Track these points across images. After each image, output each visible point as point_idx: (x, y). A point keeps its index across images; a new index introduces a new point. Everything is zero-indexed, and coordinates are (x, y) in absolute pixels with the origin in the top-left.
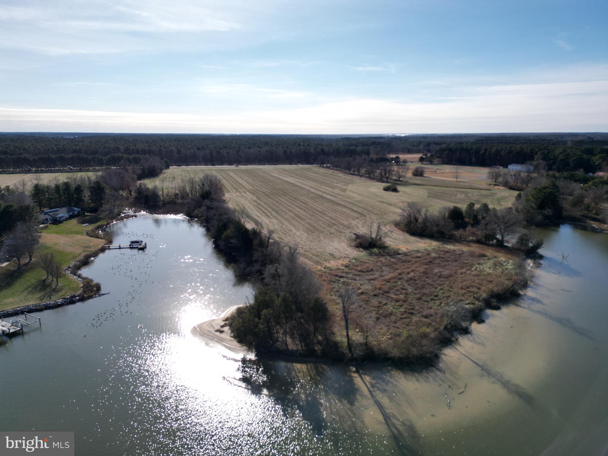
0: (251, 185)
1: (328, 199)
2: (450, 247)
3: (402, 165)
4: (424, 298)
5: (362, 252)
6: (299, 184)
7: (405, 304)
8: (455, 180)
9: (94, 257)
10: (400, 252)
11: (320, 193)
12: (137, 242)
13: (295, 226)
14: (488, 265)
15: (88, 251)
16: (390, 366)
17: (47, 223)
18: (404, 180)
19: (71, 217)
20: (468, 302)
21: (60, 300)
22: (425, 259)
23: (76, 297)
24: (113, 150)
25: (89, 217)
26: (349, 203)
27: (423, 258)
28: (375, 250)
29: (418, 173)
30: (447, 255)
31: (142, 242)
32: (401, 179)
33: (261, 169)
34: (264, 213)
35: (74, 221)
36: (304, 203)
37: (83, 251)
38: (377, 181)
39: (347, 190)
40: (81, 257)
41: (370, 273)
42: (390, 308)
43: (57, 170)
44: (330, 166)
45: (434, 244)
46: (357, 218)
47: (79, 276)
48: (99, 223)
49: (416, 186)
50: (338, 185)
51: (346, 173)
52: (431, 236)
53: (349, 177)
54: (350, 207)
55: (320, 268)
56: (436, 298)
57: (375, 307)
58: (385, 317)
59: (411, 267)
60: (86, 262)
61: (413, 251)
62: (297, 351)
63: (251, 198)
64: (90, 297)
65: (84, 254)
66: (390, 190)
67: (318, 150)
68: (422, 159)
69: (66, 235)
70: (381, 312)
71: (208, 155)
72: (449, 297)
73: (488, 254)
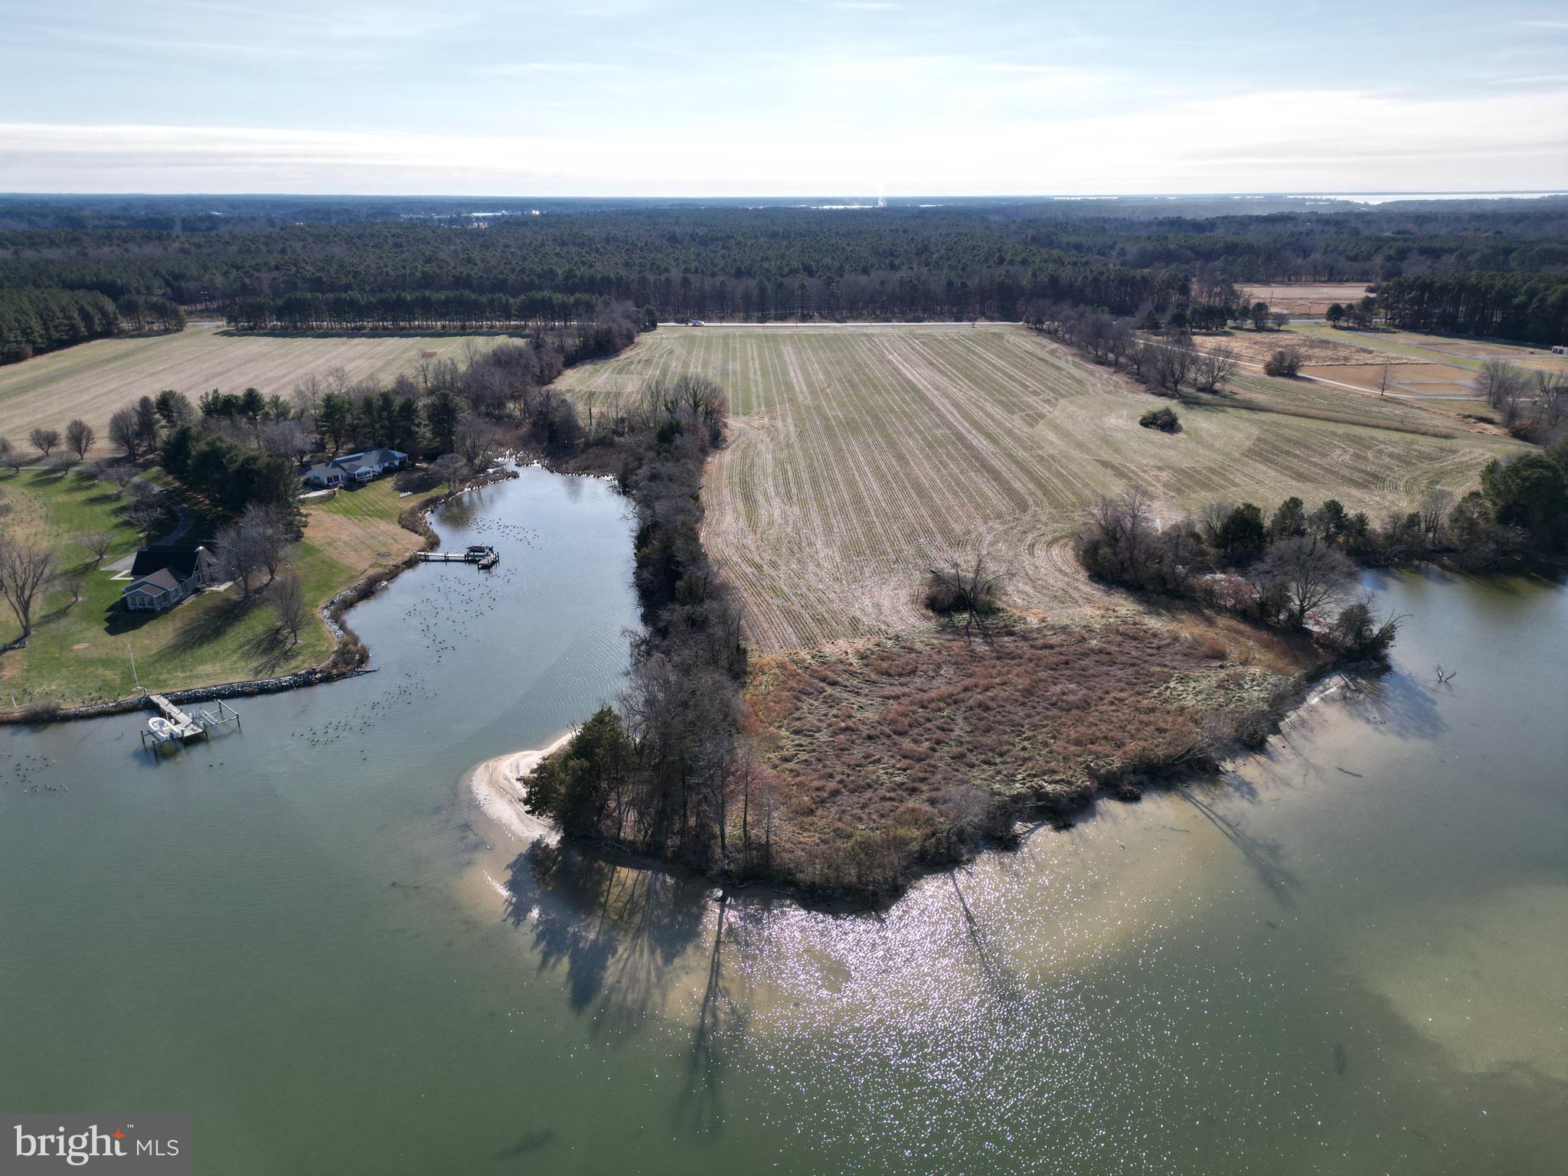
0: (813, 392)
2: (1154, 623)
3: (1270, 331)
6: (932, 394)
7: (917, 766)
8: (1376, 392)
9: (387, 580)
15: (381, 566)
17: (335, 486)
18: (1228, 388)
19: (387, 472)
25: (421, 474)
27: (1057, 649)
29: (1286, 367)
31: (491, 549)
32: (1218, 386)
33: (869, 337)
34: (787, 484)
35: (389, 483)
37: (371, 566)
38: (1147, 390)
39: (1042, 416)
40: (361, 581)
41: (902, 680)
42: (878, 772)
43: (415, 328)
44: (1056, 331)
45: (1125, 607)
46: (999, 516)
47: (342, 627)
48: (435, 492)
49: (1244, 413)
50: (1031, 400)
51: (1084, 356)
53: (1085, 371)
54: (1009, 477)
55: (804, 654)
56: (998, 760)
57: (849, 766)
58: (852, 791)
59: (1009, 672)
60: (368, 591)
61: (1053, 628)
62: (632, 843)
63: (787, 436)
64: (342, 676)
65: (372, 572)
66: (1155, 424)
67: (1044, 278)
68: (1336, 313)
69: (360, 521)
70: (852, 778)
71: (755, 292)
72: (1030, 759)
73: (1234, 652)
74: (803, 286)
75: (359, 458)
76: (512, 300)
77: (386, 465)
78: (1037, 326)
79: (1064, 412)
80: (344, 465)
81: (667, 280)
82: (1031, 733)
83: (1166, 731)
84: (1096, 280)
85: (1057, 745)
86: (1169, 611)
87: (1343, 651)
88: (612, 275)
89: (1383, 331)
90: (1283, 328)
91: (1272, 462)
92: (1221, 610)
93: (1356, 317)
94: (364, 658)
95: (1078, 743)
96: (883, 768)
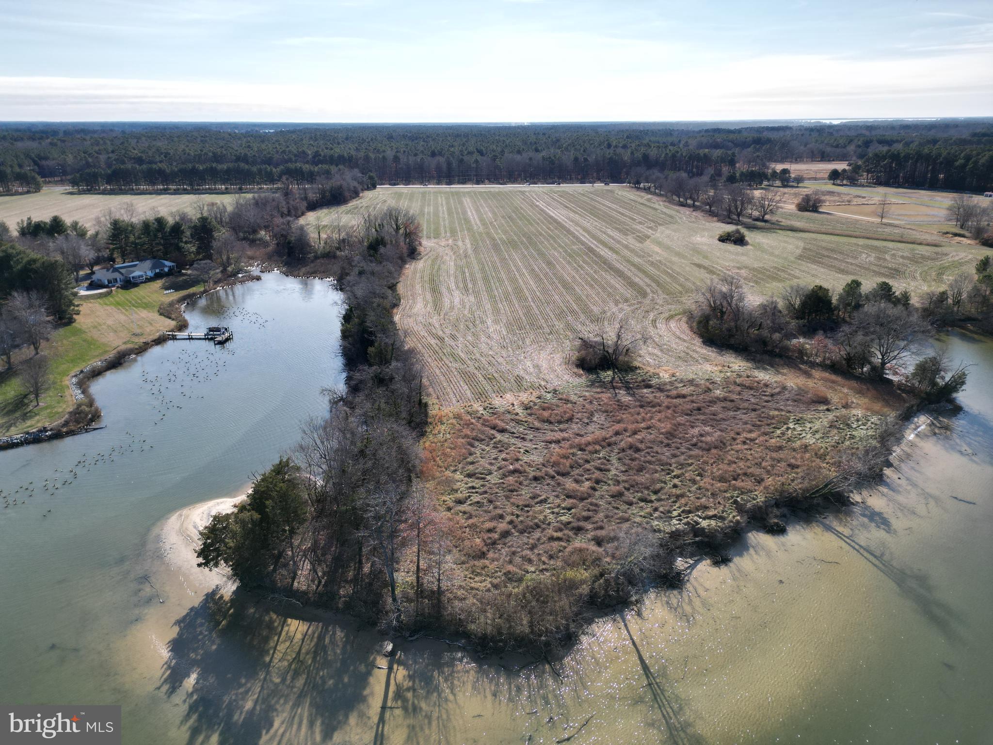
0: (484, 224)
1: (599, 256)
2: (763, 376)
3: (792, 187)
4: (629, 496)
5: (580, 376)
6: (569, 225)
7: (581, 505)
8: (878, 220)
9: (137, 354)
10: (654, 382)
11: (593, 244)
12: (220, 330)
14: (817, 425)
15: (132, 343)
17: (114, 286)
18: (774, 218)
20: (711, 513)
21: (20, 436)
22: (693, 402)
23: (47, 432)
25: (185, 277)
26: (634, 265)
27: (689, 398)
28: (607, 375)
29: (810, 205)
30: (746, 394)
31: (226, 329)
32: (767, 217)
33: (523, 193)
34: (464, 281)
35: (159, 283)
36: (549, 263)
37: (124, 343)
38: (719, 221)
39: (649, 237)
40: (111, 355)
41: (561, 426)
42: (545, 512)
43: (206, 189)
44: (649, 188)
45: (737, 364)
46: (626, 301)
47: (86, 391)
48: (193, 290)
49: (789, 233)
50: (639, 227)
51: (671, 202)
52: (742, 349)
53: (673, 210)
54: (629, 274)
55: (478, 407)
56: (653, 497)
57: (518, 506)
58: (522, 532)
59: (651, 418)
60: (117, 362)
61: (682, 381)
62: (305, 593)
63: (466, 250)
65: (123, 347)
66: (730, 240)
67: (639, 155)
68: (835, 175)
69: (127, 310)
70: (521, 518)
71: (444, 166)
72: (682, 496)
73: (835, 398)
74: (476, 161)
75: (135, 266)
76: (274, 170)
77: (157, 271)
78: (636, 184)
79: (662, 233)
80: (123, 271)
81: (384, 157)
82: (679, 472)
83: (798, 467)
84: (674, 156)
85: (705, 482)
86: (772, 366)
87: (923, 395)
88: (345, 155)
89: (867, 186)
90: (800, 185)
91: (820, 263)
92: (813, 365)
93: (848, 178)
94: (96, 416)
95: (722, 479)
96: (549, 508)
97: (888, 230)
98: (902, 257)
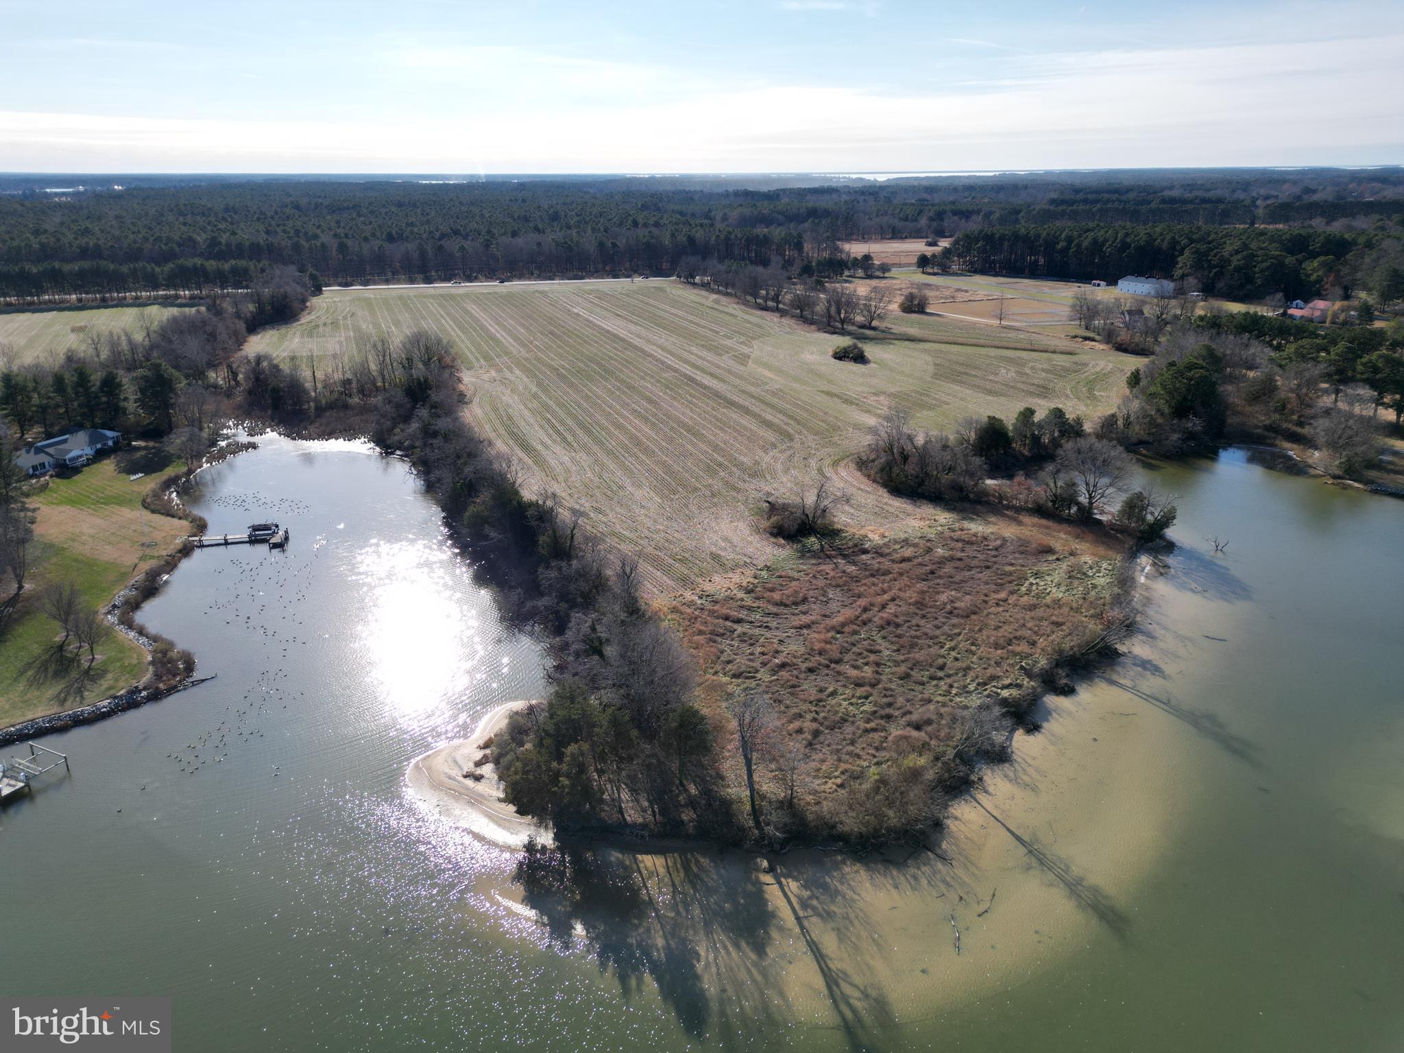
0: (523, 345)
1: (706, 387)
2: (976, 527)
3: (878, 277)
4: (915, 674)
5: (783, 547)
6: (637, 342)
7: (875, 692)
8: (996, 322)
9: (168, 573)
10: (867, 545)
11: (688, 370)
12: (266, 527)
13: (631, 471)
14: (1056, 577)
15: (152, 557)
16: (840, 852)
17: (44, 474)
18: (882, 325)
19: (100, 455)
20: (1007, 682)
21: (106, 703)
22: (921, 564)
23: (140, 692)
24: (179, 245)
25: (143, 453)
26: (753, 397)
27: (916, 561)
28: (812, 541)
29: (915, 306)
30: (970, 551)
31: (277, 526)
32: (874, 323)
33: (543, 293)
34: (558, 433)
35: (108, 466)
36: (650, 401)
37: (141, 559)
38: (819, 330)
39: (748, 357)
40: (139, 577)
41: (800, 608)
42: (841, 704)
43: (45, 303)
44: (709, 283)
45: (944, 517)
46: (774, 446)
47: (141, 632)
48: (169, 472)
49: (907, 343)
50: (728, 342)
51: (746, 303)
52: (936, 498)
53: (756, 316)
54: (757, 410)
55: (689, 595)
56: (941, 674)
57: (811, 702)
58: (832, 728)
59: (890, 589)
60: (150, 589)
61: (896, 542)
64: (172, 690)
65: (146, 566)
66: (848, 357)
68: (923, 262)
70: (822, 715)
71: (416, 255)
72: (968, 668)
73: (1057, 546)
75: (66, 441)
77: (99, 446)
78: (688, 278)
79: (758, 349)
80: (49, 450)
82: (953, 644)
83: (1061, 625)
85: (982, 651)
90: (886, 275)
92: (1019, 510)
93: (939, 265)
95: (997, 646)
96: (845, 700)
97: (1012, 334)
98: (1043, 370)
